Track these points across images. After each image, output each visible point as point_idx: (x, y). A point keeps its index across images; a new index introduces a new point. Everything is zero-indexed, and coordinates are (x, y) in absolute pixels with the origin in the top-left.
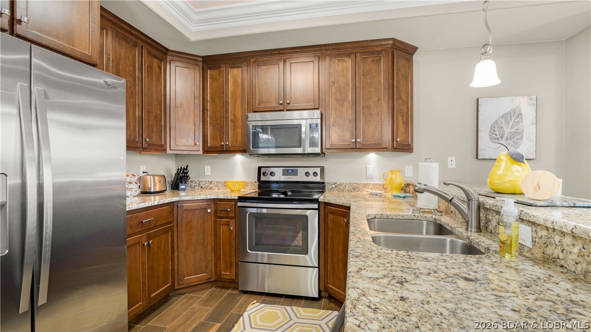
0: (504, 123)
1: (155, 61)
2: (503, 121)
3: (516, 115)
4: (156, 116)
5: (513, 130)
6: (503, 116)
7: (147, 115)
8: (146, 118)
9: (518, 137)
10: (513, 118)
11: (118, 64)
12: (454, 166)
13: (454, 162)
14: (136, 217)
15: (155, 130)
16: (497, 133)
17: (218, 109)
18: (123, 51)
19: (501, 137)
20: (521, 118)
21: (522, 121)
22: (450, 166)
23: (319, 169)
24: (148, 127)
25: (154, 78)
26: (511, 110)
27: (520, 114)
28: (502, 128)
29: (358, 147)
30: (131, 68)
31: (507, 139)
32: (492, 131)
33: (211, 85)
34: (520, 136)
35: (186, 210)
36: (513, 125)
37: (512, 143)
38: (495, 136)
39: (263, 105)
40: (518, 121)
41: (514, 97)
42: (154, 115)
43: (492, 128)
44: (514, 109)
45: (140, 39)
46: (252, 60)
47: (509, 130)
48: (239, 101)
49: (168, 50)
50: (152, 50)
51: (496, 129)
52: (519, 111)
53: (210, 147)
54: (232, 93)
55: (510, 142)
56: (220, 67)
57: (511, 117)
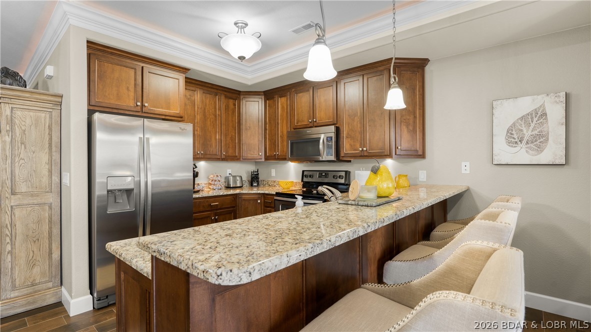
0: (523, 126)
1: (231, 101)
2: (523, 123)
3: (538, 115)
4: (232, 137)
5: (536, 132)
6: (522, 117)
7: (224, 138)
8: (224, 139)
9: (542, 140)
10: (535, 120)
11: (205, 109)
12: (468, 172)
13: (468, 168)
14: (207, 201)
15: (231, 147)
16: (515, 136)
17: (273, 128)
18: (208, 101)
19: (520, 141)
20: (546, 119)
21: (546, 122)
22: (463, 172)
23: (344, 172)
24: (226, 145)
25: (230, 113)
26: (533, 111)
27: (544, 115)
28: (522, 130)
29: (365, 155)
30: (213, 110)
31: (527, 143)
32: (508, 134)
33: (269, 111)
34: (544, 139)
35: (244, 200)
36: (534, 127)
37: (534, 147)
38: (513, 140)
39: (299, 124)
40: (541, 123)
41: (535, 97)
42: (230, 136)
43: (510, 132)
44: (536, 110)
45: (219, 90)
46: (293, 90)
47: (530, 133)
48: (285, 121)
49: (240, 92)
50: (228, 94)
51: (514, 132)
52: (543, 110)
53: (268, 156)
54: (281, 116)
55: (532, 145)
56: (273, 98)
57: (532, 118)
